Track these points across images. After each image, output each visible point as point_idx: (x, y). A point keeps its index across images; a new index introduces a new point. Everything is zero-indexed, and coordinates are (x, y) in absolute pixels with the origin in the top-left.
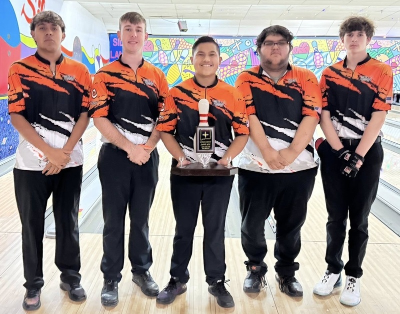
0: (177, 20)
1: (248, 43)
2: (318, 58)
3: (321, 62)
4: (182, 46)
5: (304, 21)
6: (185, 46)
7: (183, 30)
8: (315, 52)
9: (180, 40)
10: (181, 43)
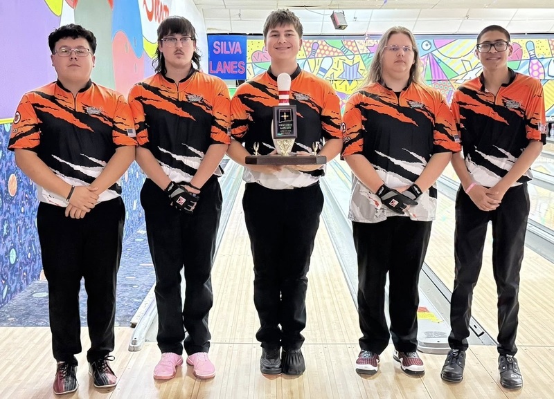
0: (331, 12)
1: (427, 45)
2: (535, 67)
3: (540, 74)
4: (323, 52)
5: (519, 9)
6: (327, 53)
7: (340, 27)
8: (531, 59)
9: (320, 42)
10: (321, 47)
